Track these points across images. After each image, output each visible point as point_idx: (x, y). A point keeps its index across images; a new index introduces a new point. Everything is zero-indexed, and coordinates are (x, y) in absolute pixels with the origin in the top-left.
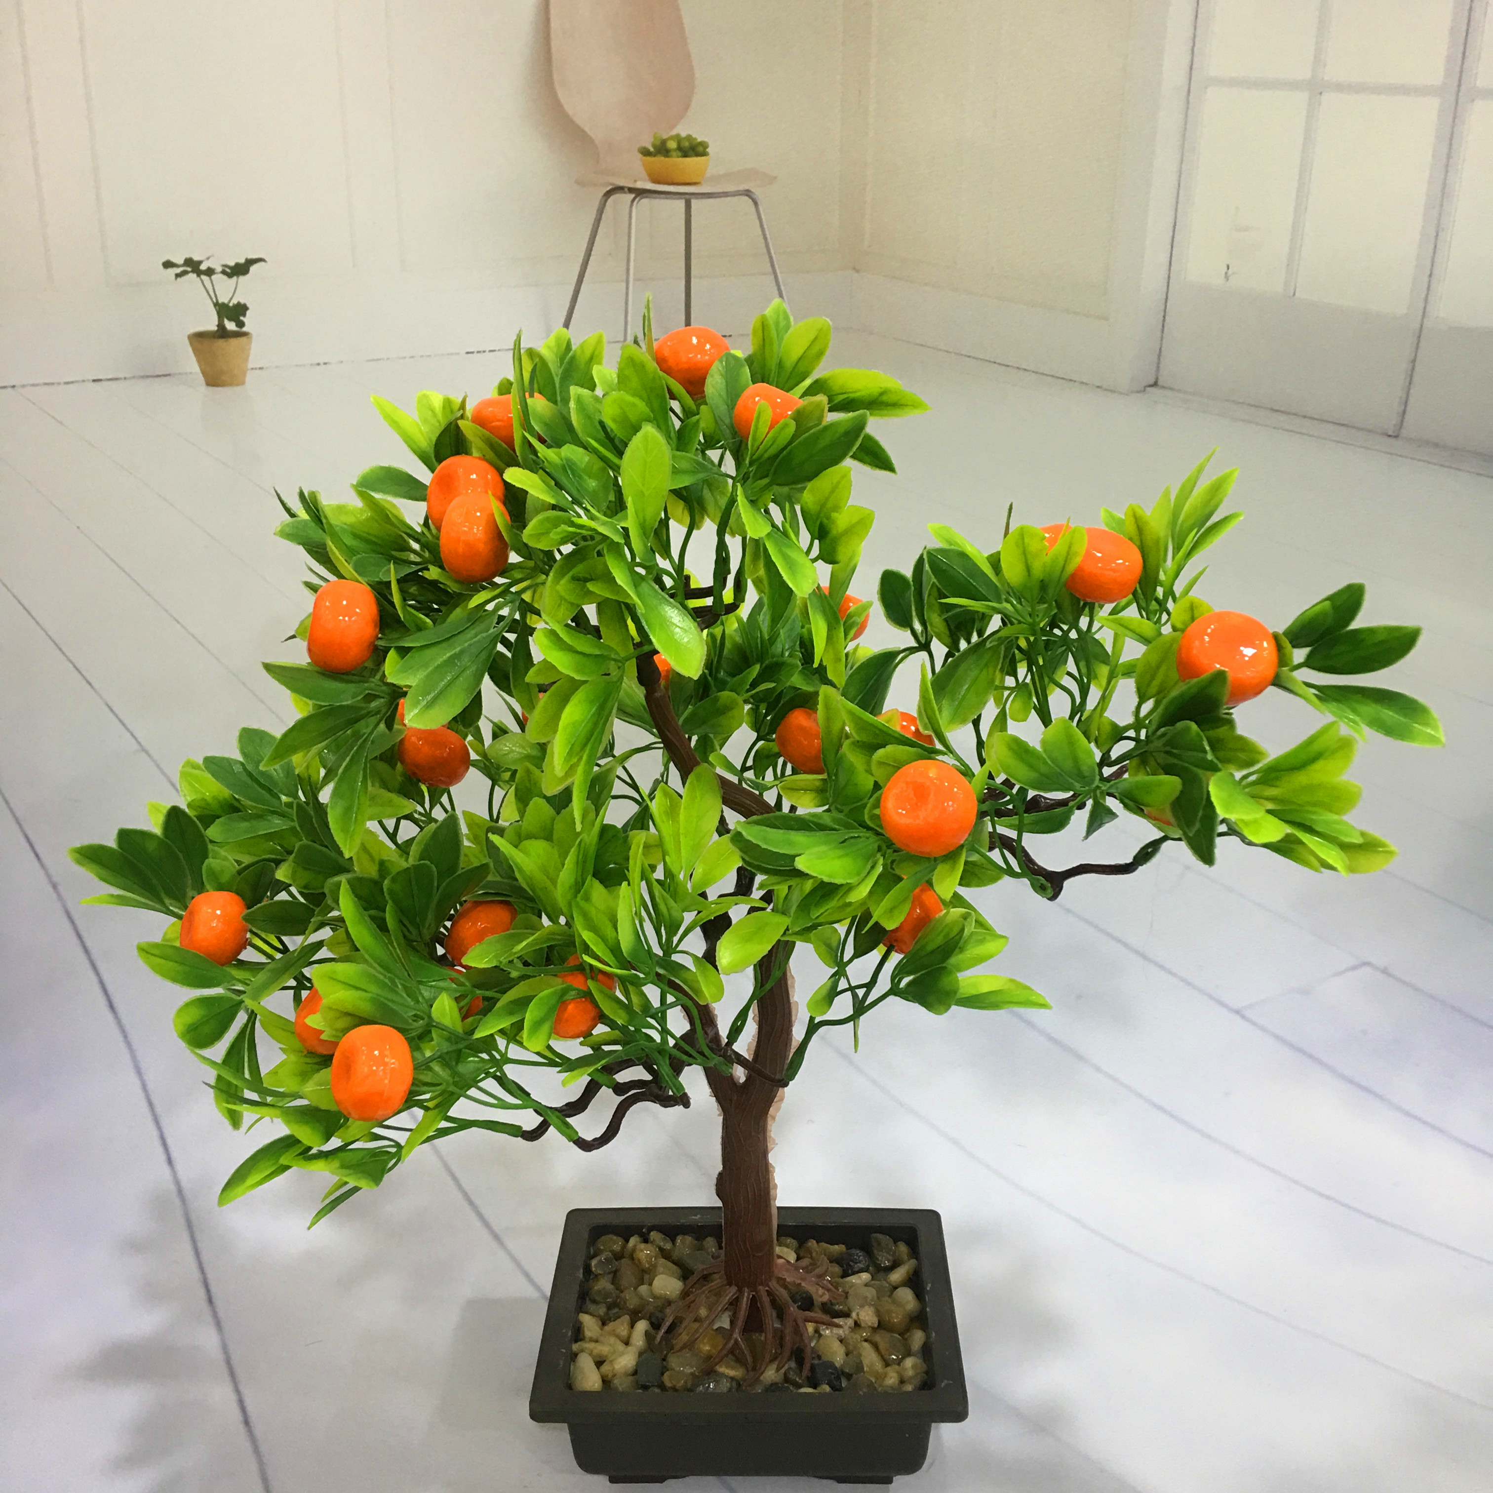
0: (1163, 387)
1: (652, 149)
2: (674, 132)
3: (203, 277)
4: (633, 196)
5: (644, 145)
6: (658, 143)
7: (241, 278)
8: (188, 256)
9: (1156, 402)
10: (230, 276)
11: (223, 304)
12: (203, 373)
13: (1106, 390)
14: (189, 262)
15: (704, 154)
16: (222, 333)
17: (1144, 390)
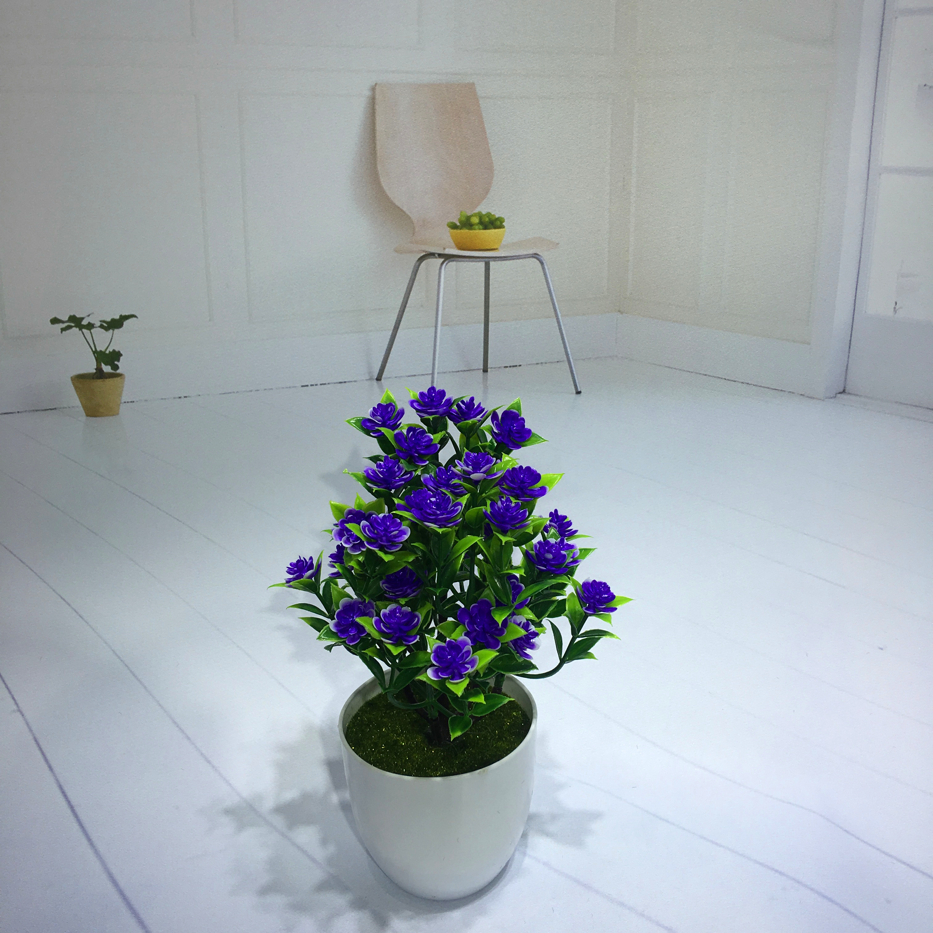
0: (849, 394)
1: (458, 224)
2: (476, 211)
3: (84, 330)
4: (443, 260)
5: (452, 221)
6: (463, 219)
7: (116, 331)
8: (72, 314)
9: (844, 405)
10: (107, 329)
11: (101, 351)
12: (84, 407)
13: (808, 397)
14: (73, 319)
15: (501, 227)
16: (100, 374)
17: (835, 397)
